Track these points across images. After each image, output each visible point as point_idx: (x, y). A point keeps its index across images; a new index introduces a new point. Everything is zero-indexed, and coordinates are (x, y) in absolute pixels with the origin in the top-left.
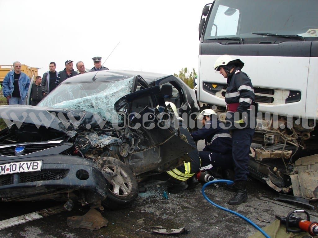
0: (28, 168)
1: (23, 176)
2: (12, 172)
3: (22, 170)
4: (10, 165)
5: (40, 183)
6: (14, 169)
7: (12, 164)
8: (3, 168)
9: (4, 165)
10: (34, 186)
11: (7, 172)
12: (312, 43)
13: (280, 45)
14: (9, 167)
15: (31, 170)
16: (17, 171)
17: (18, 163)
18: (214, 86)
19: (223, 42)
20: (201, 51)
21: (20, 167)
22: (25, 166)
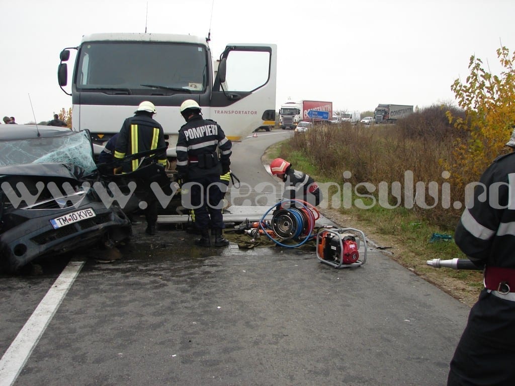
0: (86, 216)
1: (84, 223)
2: (75, 221)
3: (82, 218)
4: (70, 216)
5: (101, 226)
6: (76, 218)
7: (71, 214)
10: (98, 229)
11: (70, 222)
12: (200, 96)
13: (173, 97)
14: (70, 218)
15: (89, 217)
16: (79, 219)
17: (76, 213)
18: (101, 136)
19: (108, 92)
20: (78, 101)
21: (80, 216)
22: (82, 214)
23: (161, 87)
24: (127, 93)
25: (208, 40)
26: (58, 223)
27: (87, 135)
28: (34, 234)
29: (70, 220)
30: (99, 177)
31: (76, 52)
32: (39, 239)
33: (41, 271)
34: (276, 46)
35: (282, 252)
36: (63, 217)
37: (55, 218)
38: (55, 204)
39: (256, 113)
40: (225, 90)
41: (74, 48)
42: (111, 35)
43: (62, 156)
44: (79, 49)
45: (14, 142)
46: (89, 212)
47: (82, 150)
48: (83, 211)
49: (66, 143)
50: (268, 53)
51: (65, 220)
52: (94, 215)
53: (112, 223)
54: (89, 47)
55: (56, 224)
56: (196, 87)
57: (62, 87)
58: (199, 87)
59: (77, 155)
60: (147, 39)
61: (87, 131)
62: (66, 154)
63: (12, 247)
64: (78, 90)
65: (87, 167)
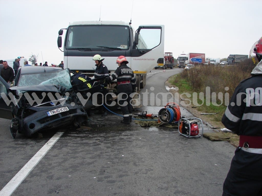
0: (64, 110)
1: (63, 114)
2: (58, 113)
3: (62, 111)
4: (56, 110)
5: (72, 115)
6: (59, 111)
7: (57, 109)
8: (53, 112)
9: (53, 110)
10: (70, 117)
12: (126, 51)
13: (112, 52)
14: (56, 111)
15: (65, 111)
16: (61, 112)
17: (59, 109)
18: (77, 72)
19: (81, 50)
20: (67, 54)
21: (61, 110)
22: (62, 109)
23: (107, 47)
24: (90, 50)
25: (130, 23)
26: (50, 114)
27: (68, 71)
28: (39, 118)
29: (56, 112)
30: (73, 91)
31: (66, 30)
32: (41, 121)
33: (42, 137)
34: (164, 26)
35: (162, 129)
36: (53, 111)
37: (49, 111)
38: (49, 105)
39: (154, 60)
40: (138, 49)
41: (65, 29)
42: (83, 22)
43: (55, 81)
44: (67, 29)
45: (33, 75)
46: (66, 108)
47: (65, 78)
48: (63, 108)
49: (58, 75)
50: (160, 30)
51: (54, 112)
52: (68, 110)
53: (77, 114)
54: (72, 28)
55: (49, 114)
56: (124, 47)
57: (59, 48)
58: (126, 47)
59: (62, 81)
60: (100, 24)
61: (68, 69)
62: (57, 80)
63: (28, 125)
64: (66, 49)
65: (67, 87)
